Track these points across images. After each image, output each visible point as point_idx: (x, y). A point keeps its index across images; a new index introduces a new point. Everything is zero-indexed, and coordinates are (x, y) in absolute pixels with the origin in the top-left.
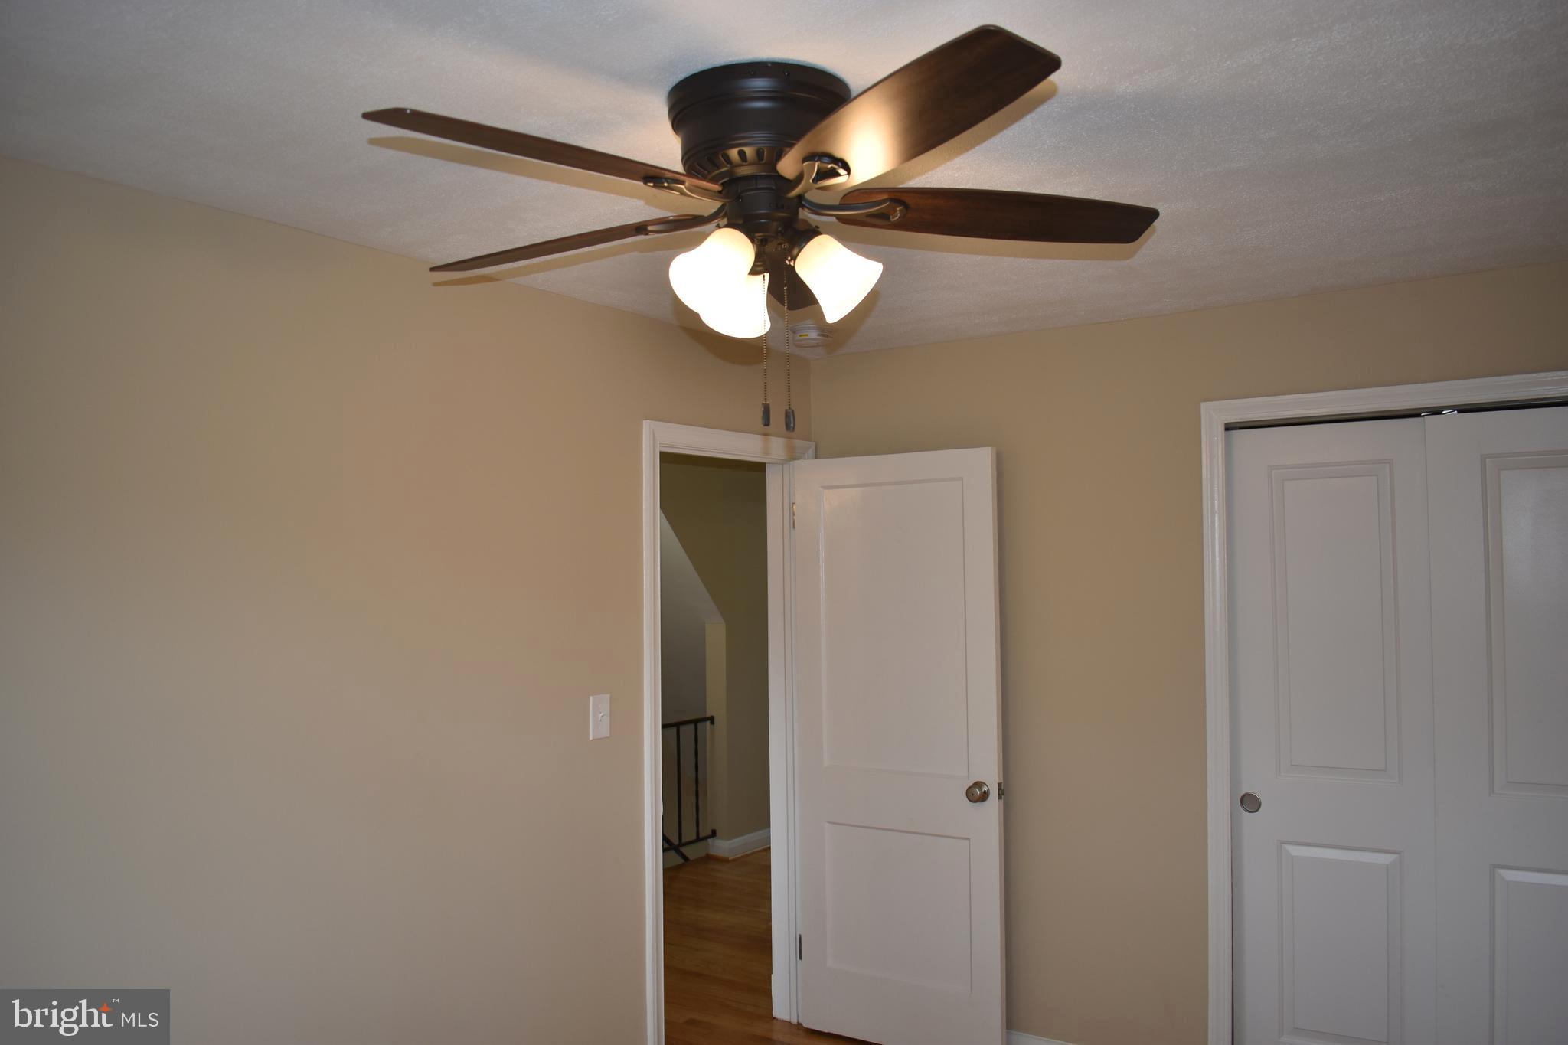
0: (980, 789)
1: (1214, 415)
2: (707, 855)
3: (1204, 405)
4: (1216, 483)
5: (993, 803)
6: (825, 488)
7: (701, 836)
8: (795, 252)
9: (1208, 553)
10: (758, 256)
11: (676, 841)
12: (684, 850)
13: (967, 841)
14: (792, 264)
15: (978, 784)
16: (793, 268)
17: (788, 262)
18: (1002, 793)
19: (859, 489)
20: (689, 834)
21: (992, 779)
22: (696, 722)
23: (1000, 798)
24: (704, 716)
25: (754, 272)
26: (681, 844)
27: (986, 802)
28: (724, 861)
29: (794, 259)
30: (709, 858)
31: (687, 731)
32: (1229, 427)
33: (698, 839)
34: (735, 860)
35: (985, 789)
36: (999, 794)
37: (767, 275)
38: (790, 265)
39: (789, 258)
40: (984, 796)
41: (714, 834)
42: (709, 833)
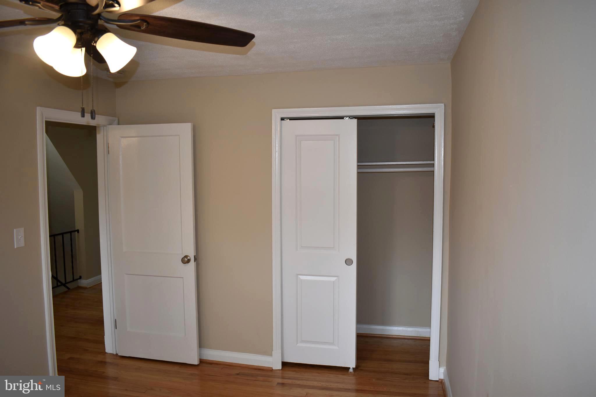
0: (187, 258)
1: (277, 114)
2: (78, 286)
3: (273, 111)
4: (277, 140)
5: (192, 263)
6: (122, 137)
7: (75, 279)
8: (96, 39)
9: (273, 166)
10: (78, 40)
11: (64, 282)
12: (68, 285)
13: (182, 279)
14: (95, 45)
15: (186, 257)
16: (95, 47)
17: (93, 44)
18: (196, 259)
19: (136, 138)
20: (69, 278)
21: (191, 254)
22: (71, 232)
23: (195, 261)
24: (74, 230)
25: (77, 46)
26: (66, 283)
27: (189, 263)
28: (85, 288)
29: (96, 42)
30: (79, 288)
31: (67, 237)
32: (282, 119)
33: (74, 280)
34: (90, 288)
35: (189, 258)
36: (194, 260)
37: (84, 49)
38: (94, 45)
39: (93, 42)
40: (189, 261)
41: (80, 278)
42: (79, 277)
